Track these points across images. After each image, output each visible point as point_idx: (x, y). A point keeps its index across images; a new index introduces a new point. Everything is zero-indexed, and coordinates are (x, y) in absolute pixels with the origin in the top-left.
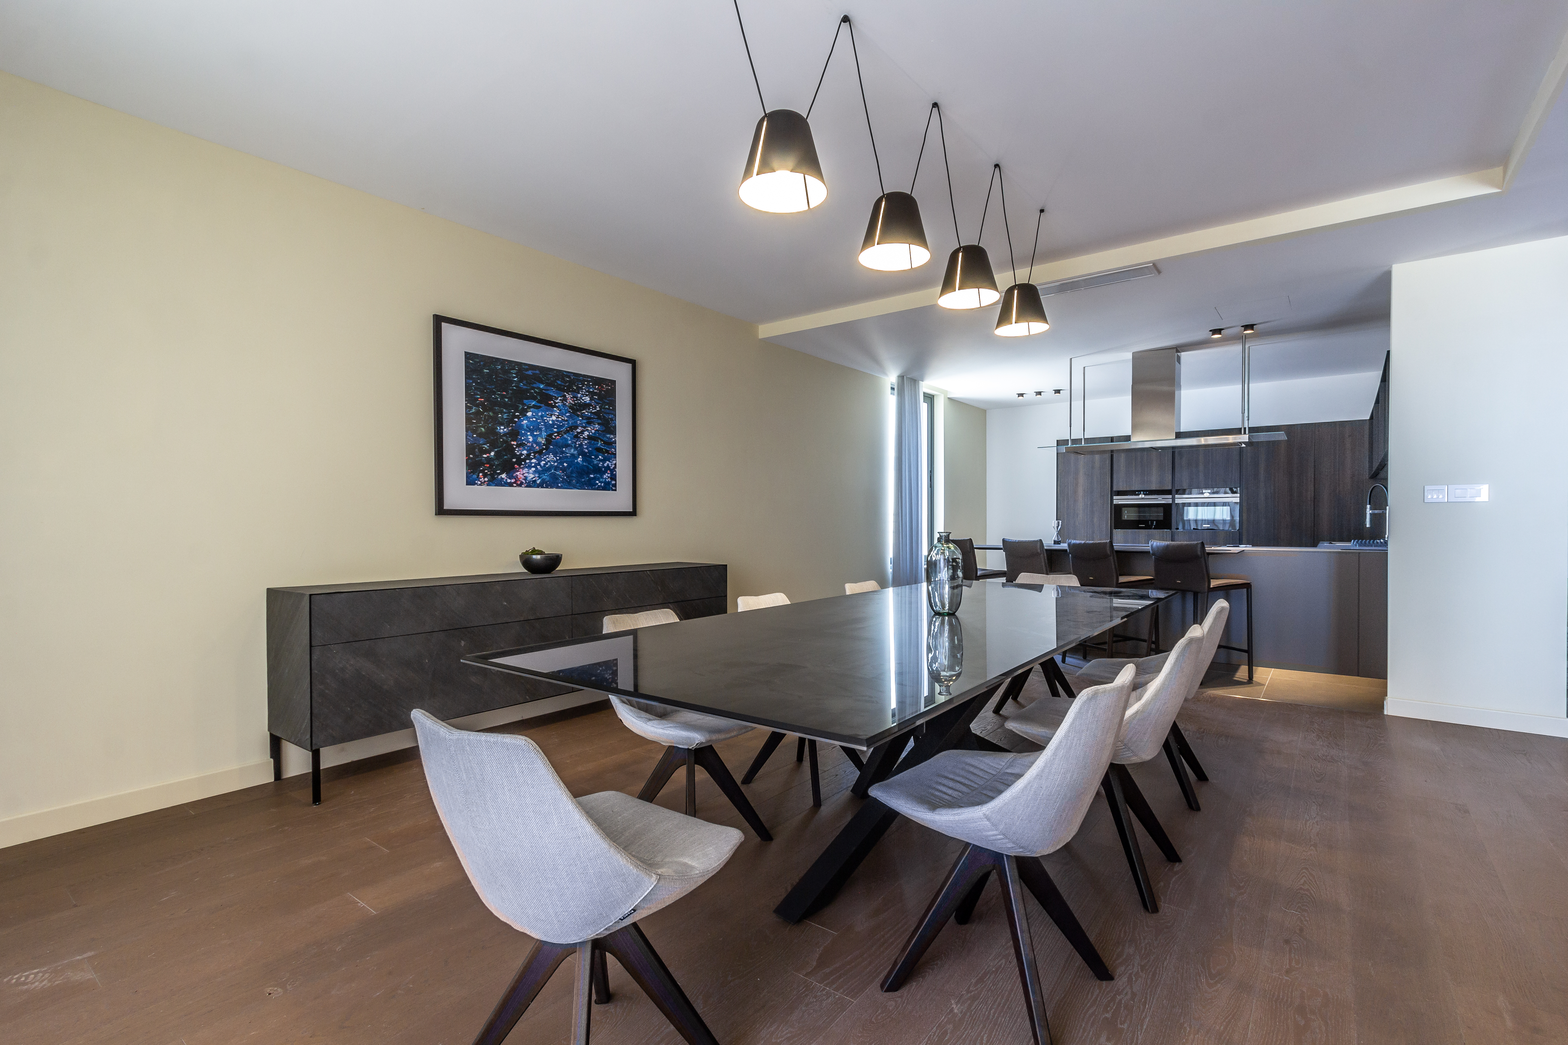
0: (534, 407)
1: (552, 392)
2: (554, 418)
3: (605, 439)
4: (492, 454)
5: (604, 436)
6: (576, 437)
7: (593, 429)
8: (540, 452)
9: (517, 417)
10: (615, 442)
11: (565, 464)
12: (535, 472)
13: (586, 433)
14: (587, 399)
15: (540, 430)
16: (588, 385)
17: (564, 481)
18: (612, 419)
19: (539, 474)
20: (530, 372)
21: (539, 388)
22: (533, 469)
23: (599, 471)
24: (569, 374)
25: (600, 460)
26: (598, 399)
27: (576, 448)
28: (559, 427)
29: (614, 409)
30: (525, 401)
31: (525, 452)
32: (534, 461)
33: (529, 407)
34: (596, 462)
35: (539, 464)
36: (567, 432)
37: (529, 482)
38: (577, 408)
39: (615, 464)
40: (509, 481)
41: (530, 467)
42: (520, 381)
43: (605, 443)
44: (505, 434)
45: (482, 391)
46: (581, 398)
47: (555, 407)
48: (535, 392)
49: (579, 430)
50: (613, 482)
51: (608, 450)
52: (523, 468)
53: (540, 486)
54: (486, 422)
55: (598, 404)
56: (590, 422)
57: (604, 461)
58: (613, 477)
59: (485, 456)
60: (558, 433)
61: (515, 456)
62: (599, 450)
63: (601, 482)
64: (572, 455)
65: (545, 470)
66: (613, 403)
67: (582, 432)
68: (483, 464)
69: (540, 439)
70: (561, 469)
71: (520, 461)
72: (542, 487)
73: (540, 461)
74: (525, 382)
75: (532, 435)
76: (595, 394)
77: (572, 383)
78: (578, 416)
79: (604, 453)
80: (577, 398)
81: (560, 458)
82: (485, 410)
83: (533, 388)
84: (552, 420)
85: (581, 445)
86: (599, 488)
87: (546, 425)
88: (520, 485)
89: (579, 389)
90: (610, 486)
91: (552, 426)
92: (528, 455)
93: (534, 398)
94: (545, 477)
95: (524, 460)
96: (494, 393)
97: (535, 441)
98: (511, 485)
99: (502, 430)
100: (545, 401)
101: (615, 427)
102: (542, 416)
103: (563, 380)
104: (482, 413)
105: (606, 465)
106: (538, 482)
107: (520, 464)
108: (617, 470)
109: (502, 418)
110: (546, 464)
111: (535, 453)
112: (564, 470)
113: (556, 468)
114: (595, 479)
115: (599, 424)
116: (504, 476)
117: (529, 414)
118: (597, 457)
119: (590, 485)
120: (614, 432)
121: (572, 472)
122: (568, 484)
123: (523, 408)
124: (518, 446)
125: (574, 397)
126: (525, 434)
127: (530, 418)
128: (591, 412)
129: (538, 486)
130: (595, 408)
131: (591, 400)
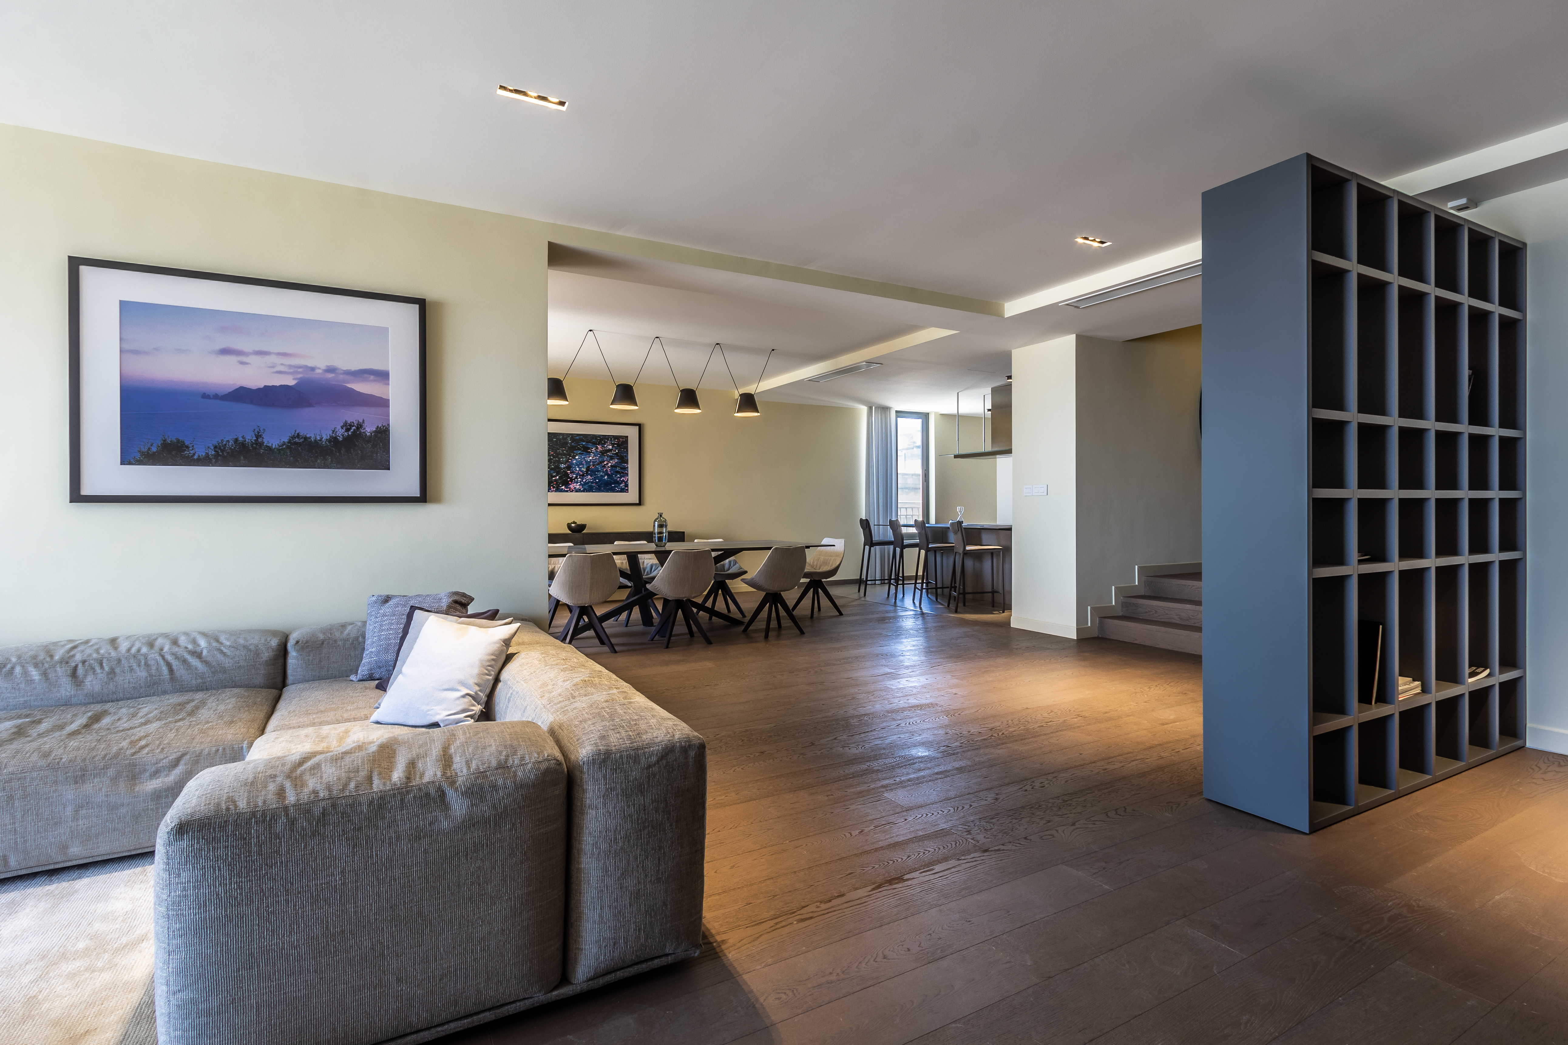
0: (580, 454)
1: (590, 445)
2: (591, 458)
3: (621, 466)
4: (557, 477)
5: (621, 465)
6: (604, 466)
7: (613, 462)
8: (583, 475)
9: (571, 459)
10: (628, 467)
11: (597, 480)
12: (580, 485)
13: (610, 464)
14: (611, 447)
15: (583, 464)
16: (611, 440)
17: (596, 489)
18: (625, 456)
19: (582, 486)
20: (577, 438)
21: (582, 444)
22: (579, 483)
23: (618, 483)
24: (599, 436)
25: (618, 477)
26: (617, 446)
27: (603, 472)
28: (593, 462)
29: (627, 451)
30: (575, 452)
31: (575, 476)
32: (579, 479)
33: (577, 454)
34: (615, 478)
35: (582, 481)
36: (598, 464)
37: (577, 490)
38: (603, 453)
39: (628, 479)
40: (566, 489)
41: (577, 483)
42: (572, 442)
43: (621, 468)
44: (564, 468)
45: (552, 449)
46: (607, 447)
47: (592, 452)
48: (580, 447)
49: (605, 463)
50: (626, 488)
51: (624, 472)
52: (573, 483)
53: (583, 491)
54: (554, 463)
55: (617, 449)
56: (612, 458)
57: (621, 478)
58: (627, 486)
59: (554, 479)
60: (593, 465)
61: (569, 478)
62: (618, 472)
63: (619, 488)
64: (601, 476)
65: (585, 483)
66: (627, 448)
67: (607, 464)
68: (553, 482)
69: (583, 469)
70: (595, 483)
71: (572, 480)
72: (584, 492)
73: (583, 479)
74: (575, 442)
75: (578, 467)
76: (616, 444)
77: (601, 440)
78: (605, 456)
79: (620, 474)
80: (604, 447)
81: (594, 477)
82: (554, 457)
83: (579, 445)
84: (590, 460)
85: (607, 470)
86: (618, 492)
87: (587, 462)
88: (572, 491)
89: (605, 444)
90: (625, 490)
91: (590, 462)
92: (576, 477)
93: (580, 450)
94: (586, 487)
95: (574, 479)
96: (559, 449)
97: (580, 470)
98: (567, 491)
99: (563, 466)
100: (586, 450)
101: (628, 460)
102: (584, 458)
103: (596, 439)
104: (552, 459)
105: (621, 479)
106: (582, 490)
107: (572, 481)
108: (629, 482)
109: (562, 460)
110: (586, 480)
111: (580, 476)
112: (596, 483)
113: (592, 483)
114: (615, 487)
115: (617, 459)
116: (563, 487)
117: (577, 457)
118: (616, 476)
119: (613, 490)
120: (627, 462)
121: (601, 484)
122: (599, 490)
123: (574, 455)
124: (570, 473)
125: (602, 447)
126: (575, 467)
127: (577, 459)
128: (613, 454)
129: (582, 491)
130: (615, 451)
131: (612, 447)
